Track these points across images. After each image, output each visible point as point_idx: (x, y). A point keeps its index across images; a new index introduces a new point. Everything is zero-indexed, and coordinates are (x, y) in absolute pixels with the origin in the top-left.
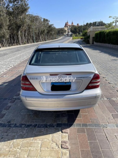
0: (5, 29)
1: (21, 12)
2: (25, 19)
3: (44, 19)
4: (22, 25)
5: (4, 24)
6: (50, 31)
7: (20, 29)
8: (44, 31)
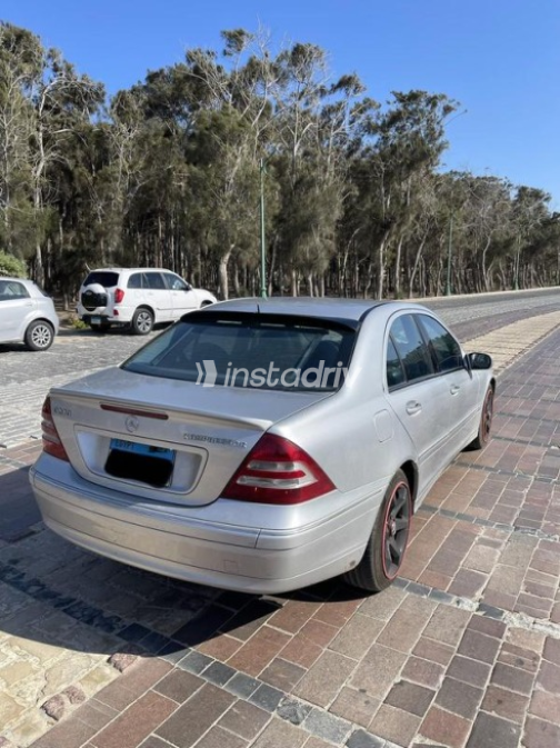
0: (321, 236)
1: (404, 168)
2: (417, 192)
3: (523, 190)
4: (398, 220)
5: (322, 218)
6: (545, 245)
7: (387, 234)
8: (508, 243)
